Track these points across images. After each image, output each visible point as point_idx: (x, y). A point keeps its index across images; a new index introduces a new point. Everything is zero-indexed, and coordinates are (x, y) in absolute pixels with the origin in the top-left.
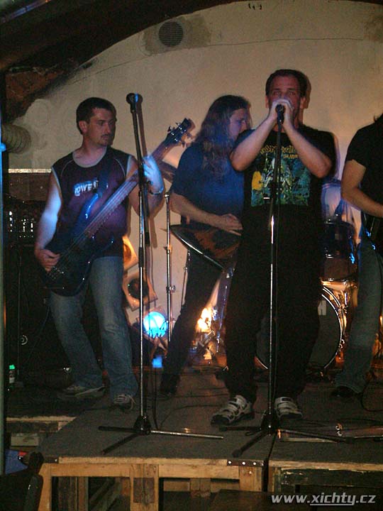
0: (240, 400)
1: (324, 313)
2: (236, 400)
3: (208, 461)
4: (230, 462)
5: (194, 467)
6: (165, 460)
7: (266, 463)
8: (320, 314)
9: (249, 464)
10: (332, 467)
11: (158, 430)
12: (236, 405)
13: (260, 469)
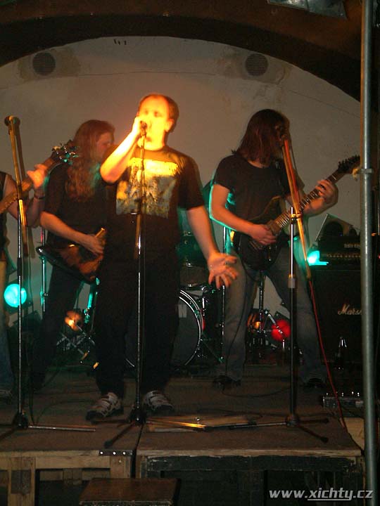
0: (112, 397)
1: (185, 316)
2: (108, 397)
3: (81, 453)
4: (102, 453)
5: (69, 458)
6: (42, 453)
7: (135, 452)
8: (180, 316)
9: (119, 454)
10: (193, 454)
11: (34, 425)
12: (108, 402)
13: (129, 458)
